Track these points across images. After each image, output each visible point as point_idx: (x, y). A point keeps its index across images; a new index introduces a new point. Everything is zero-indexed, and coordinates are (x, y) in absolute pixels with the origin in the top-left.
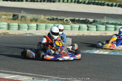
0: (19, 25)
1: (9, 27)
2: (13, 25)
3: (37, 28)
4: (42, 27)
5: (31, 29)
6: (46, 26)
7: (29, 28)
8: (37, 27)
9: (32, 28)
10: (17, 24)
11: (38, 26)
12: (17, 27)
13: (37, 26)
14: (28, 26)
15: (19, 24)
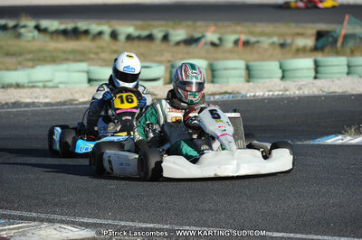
0: (248, 68)
1: (213, 76)
2: (226, 69)
3: (318, 75)
4: (334, 70)
5: (294, 77)
6: (349, 66)
7: (286, 74)
8: (316, 72)
9: (299, 74)
10: (241, 64)
11: (320, 69)
12: (243, 72)
13: (317, 65)
14: (281, 67)
15: (251, 63)
